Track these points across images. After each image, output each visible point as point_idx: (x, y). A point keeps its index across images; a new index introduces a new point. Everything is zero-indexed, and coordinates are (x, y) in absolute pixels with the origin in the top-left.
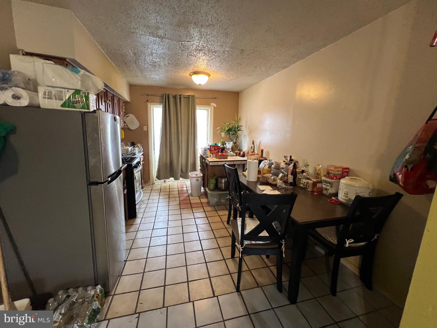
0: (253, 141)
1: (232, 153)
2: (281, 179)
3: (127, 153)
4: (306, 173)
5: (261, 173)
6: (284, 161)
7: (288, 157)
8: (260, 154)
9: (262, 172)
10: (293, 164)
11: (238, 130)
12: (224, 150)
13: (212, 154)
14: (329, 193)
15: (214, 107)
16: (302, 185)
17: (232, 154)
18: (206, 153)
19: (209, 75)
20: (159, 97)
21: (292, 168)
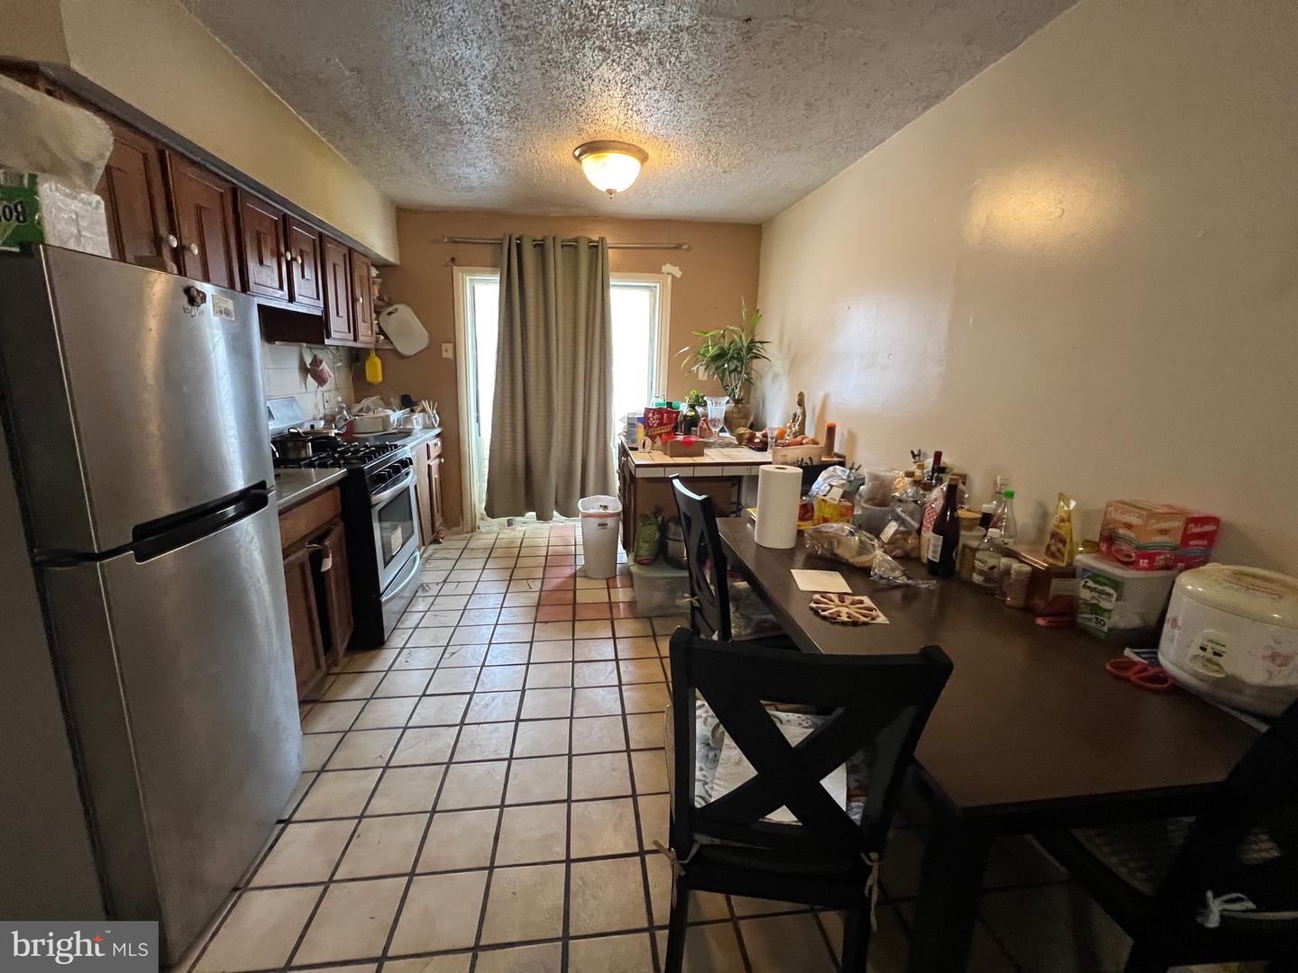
0: (801, 395)
1: (727, 434)
2: (890, 547)
3: (385, 430)
4: (1000, 528)
5: (812, 516)
6: (910, 474)
7: (926, 456)
8: (823, 441)
9: (816, 514)
10: (944, 487)
11: (752, 358)
12: (696, 426)
13: (653, 438)
14: (1110, 629)
15: (673, 276)
16: (982, 578)
17: (727, 441)
18: (634, 434)
19: (643, 157)
20: (489, 246)
21: (938, 506)
